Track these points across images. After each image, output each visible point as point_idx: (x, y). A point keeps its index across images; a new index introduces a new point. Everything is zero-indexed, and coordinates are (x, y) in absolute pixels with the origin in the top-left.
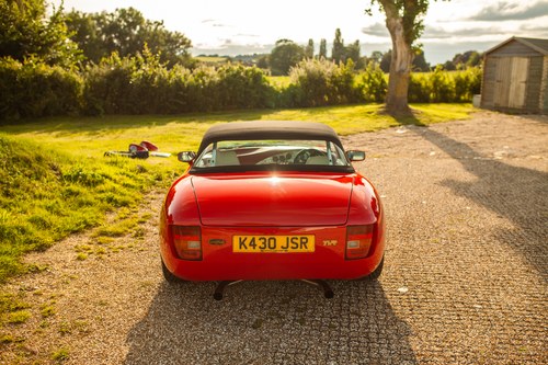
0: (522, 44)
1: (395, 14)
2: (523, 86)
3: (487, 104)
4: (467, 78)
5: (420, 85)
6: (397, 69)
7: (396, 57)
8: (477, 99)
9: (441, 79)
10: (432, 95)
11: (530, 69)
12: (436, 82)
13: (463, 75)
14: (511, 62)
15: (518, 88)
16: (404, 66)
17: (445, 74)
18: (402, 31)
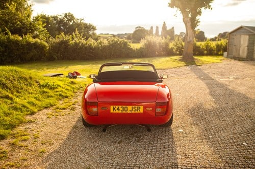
0: (246, 29)
1: (187, 16)
2: (246, 47)
3: (230, 56)
4: (221, 44)
5: (199, 47)
6: (188, 40)
7: (187, 35)
8: (225, 54)
9: (210, 45)
10: (205, 52)
11: (249, 40)
12: (207, 46)
13: (219, 43)
14: (240, 37)
15: (244, 49)
16: (191, 39)
17: (211, 42)
18: (190, 23)
